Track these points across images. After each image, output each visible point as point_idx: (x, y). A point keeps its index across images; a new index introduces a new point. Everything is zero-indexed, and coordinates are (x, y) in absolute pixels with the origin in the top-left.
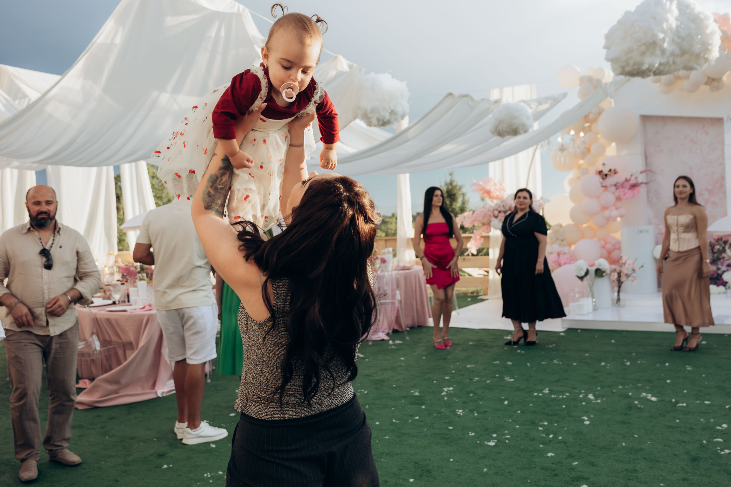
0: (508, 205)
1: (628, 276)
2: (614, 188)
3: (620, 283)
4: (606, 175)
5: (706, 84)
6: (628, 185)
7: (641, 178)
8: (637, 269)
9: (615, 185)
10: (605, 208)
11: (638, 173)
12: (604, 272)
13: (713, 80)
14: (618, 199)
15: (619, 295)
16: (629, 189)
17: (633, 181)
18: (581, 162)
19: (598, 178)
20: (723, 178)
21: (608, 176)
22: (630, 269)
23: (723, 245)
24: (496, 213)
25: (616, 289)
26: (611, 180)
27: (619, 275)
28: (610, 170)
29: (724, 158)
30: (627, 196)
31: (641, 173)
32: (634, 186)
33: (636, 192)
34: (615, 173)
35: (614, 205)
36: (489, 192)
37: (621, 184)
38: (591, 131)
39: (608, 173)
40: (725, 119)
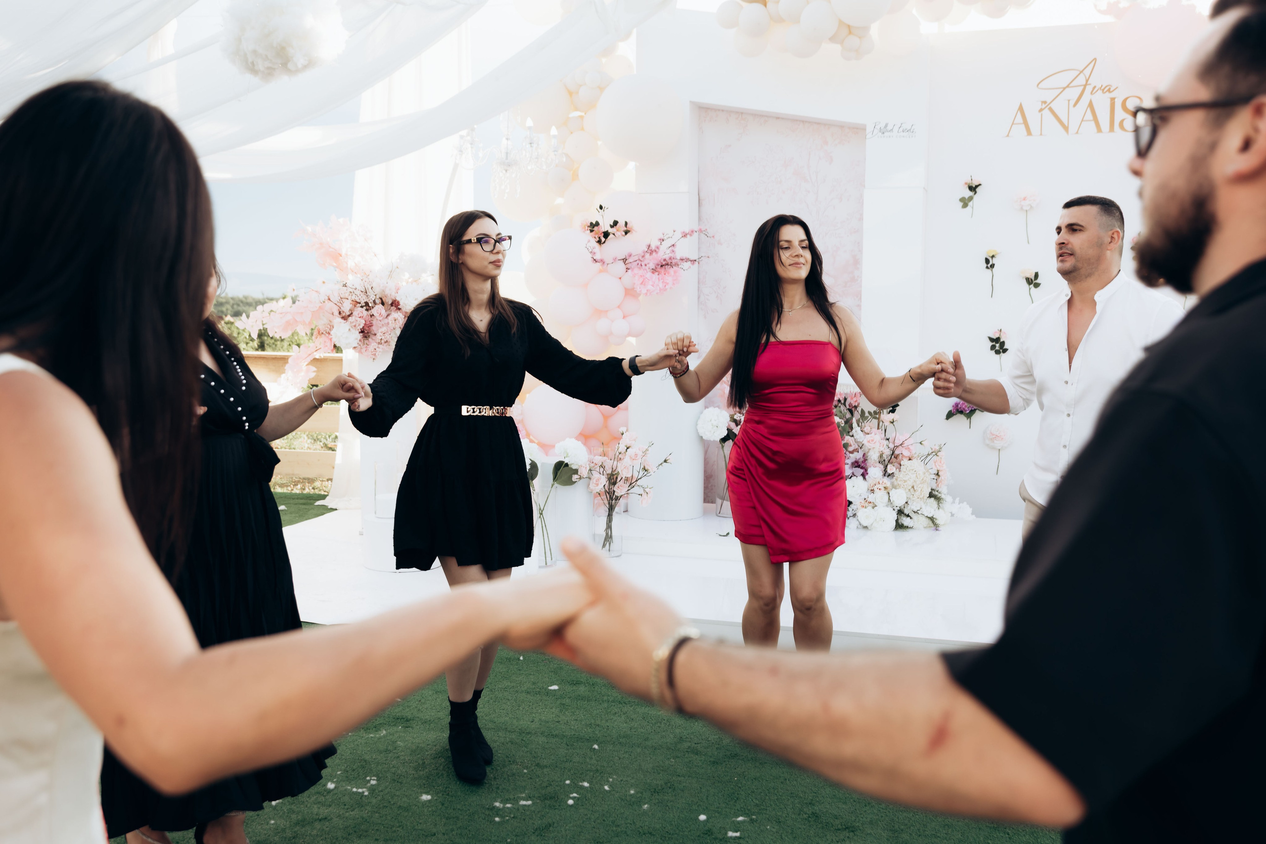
0: (377, 290)
1: (631, 483)
2: (621, 266)
3: (612, 500)
4: (606, 235)
5: (833, 39)
6: (651, 261)
7: (685, 249)
8: (652, 468)
9: (625, 260)
10: (599, 313)
11: (678, 235)
12: (576, 472)
13: (850, 29)
14: (630, 293)
15: (609, 526)
16: (654, 271)
17: (664, 253)
18: (560, 201)
19: (590, 240)
20: (856, 262)
21: (611, 236)
22: (637, 468)
23: (848, 415)
24: (347, 307)
25: (604, 511)
26: (616, 246)
27: (613, 479)
28: (616, 223)
29: (861, 219)
30: (650, 287)
31: (685, 235)
32: (665, 265)
33: (669, 279)
34: (626, 233)
35: (619, 307)
36: (336, 256)
37: (636, 258)
38: (582, 129)
39: (610, 230)
40: (869, 129)
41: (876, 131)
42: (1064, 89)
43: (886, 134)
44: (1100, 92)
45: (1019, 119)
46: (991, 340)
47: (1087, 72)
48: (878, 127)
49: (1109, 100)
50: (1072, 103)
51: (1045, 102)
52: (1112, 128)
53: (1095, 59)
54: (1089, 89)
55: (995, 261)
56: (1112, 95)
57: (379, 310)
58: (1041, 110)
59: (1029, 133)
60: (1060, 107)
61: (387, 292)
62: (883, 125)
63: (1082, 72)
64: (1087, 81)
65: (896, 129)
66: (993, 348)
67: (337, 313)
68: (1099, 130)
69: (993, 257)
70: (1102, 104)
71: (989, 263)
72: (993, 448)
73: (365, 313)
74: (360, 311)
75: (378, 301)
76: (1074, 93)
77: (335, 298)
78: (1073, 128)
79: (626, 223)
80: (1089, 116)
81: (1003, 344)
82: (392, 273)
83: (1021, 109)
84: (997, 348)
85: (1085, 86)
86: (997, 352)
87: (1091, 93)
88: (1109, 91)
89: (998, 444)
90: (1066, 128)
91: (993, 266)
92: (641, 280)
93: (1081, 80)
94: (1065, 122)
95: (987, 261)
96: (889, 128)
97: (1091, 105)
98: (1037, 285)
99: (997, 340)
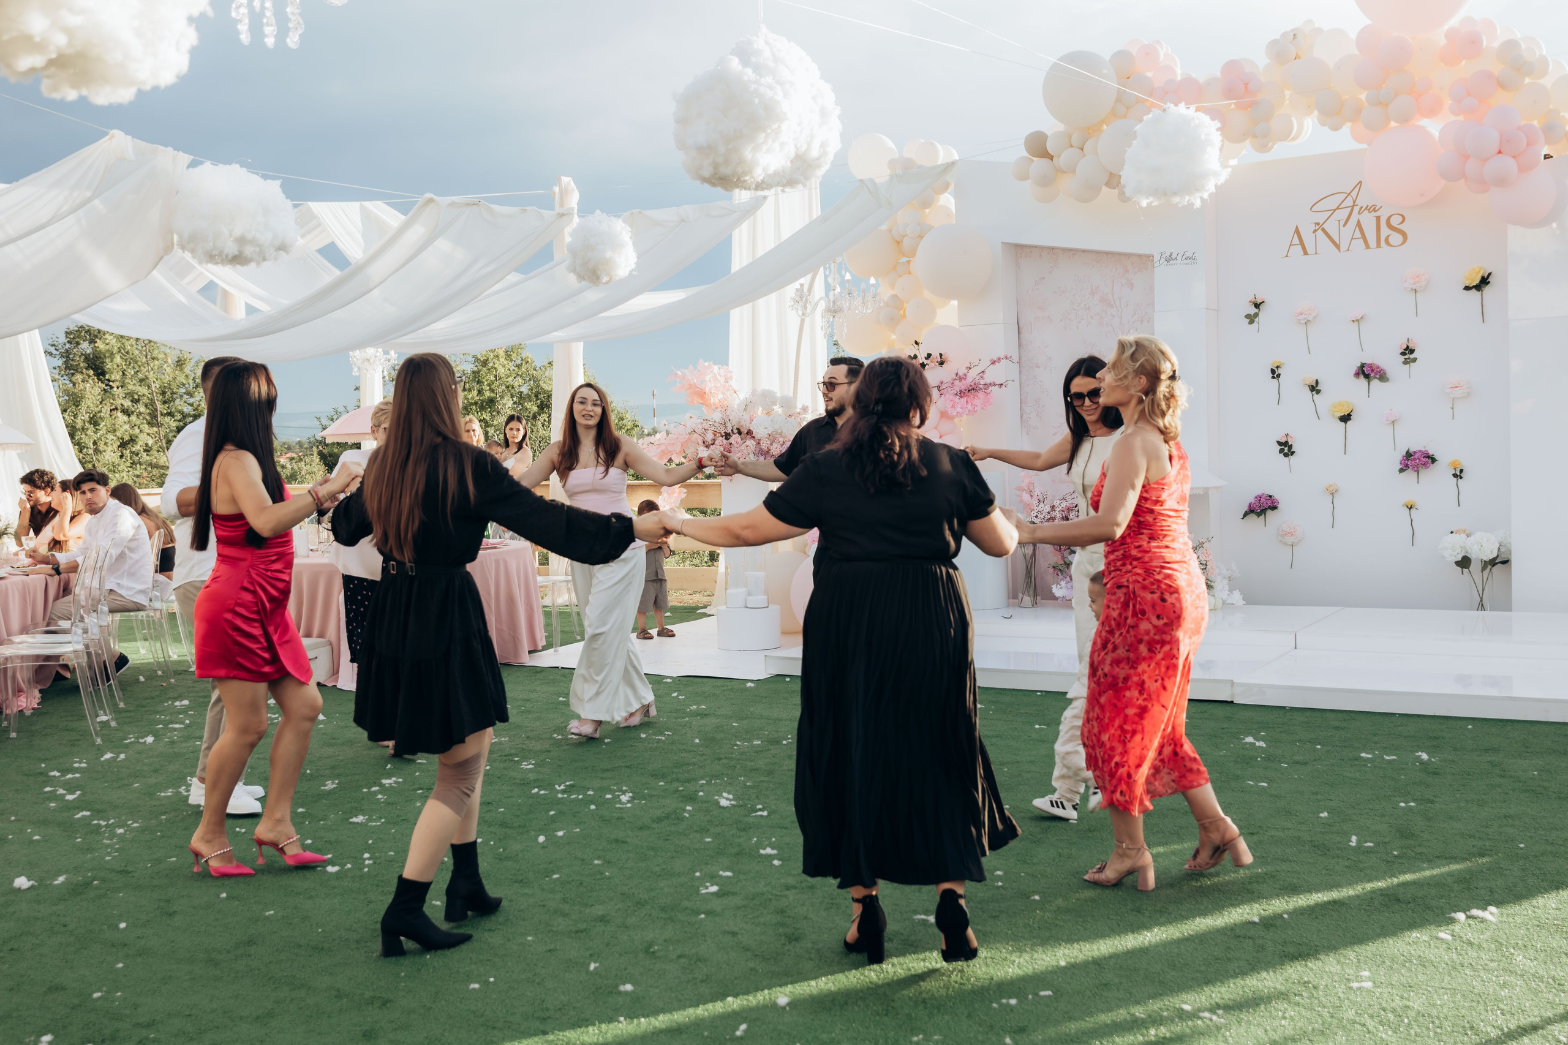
0: (735, 421)
6: (960, 387)
7: (993, 374)
11: (987, 362)
14: (944, 415)
16: (962, 395)
17: (971, 379)
24: (709, 437)
28: (929, 356)
30: (959, 410)
31: (993, 363)
32: (972, 389)
33: (977, 402)
34: (941, 363)
35: (936, 428)
36: (702, 394)
37: (947, 385)
38: (910, 273)
39: (926, 362)
40: (1157, 258)
41: (1162, 260)
42: (1335, 210)
43: (1171, 262)
44: (1366, 211)
45: (1296, 240)
46: (1279, 443)
47: (1354, 194)
48: (1164, 256)
49: (1375, 219)
50: (1342, 223)
51: (1318, 224)
52: (1379, 245)
53: (1361, 182)
54: (1356, 209)
55: (1280, 371)
56: (1377, 214)
57: (735, 438)
58: (1315, 231)
59: (1306, 253)
60: (1331, 227)
61: (743, 423)
62: (1168, 254)
63: (1349, 194)
64: (1354, 202)
65: (1179, 257)
66: (1281, 451)
67: (701, 443)
68: (1367, 246)
69: (1277, 367)
70: (1368, 221)
71: (1275, 374)
72: (1285, 544)
73: (725, 441)
74: (721, 440)
75: (735, 431)
76: (1343, 214)
77: (699, 430)
78: (1343, 247)
79: (941, 355)
80: (1358, 234)
81: (1290, 447)
82: (747, 406)
83: (1297, 231)
84: (1286, 451)
85: (1353, 207)
86: (1286, 455)
87: (1359, 214)
88: (1374, 210)
89: (1289, 540)
90: (1338, 247)
91: (1279, 376)
92: (952, 403)
93: (1349, 202)
94: (1337, 241)
95: (1273, 371)
96: (1174, 256)
97: (1359, 224)
98: (1318, 392)
99: (1286, 444)
